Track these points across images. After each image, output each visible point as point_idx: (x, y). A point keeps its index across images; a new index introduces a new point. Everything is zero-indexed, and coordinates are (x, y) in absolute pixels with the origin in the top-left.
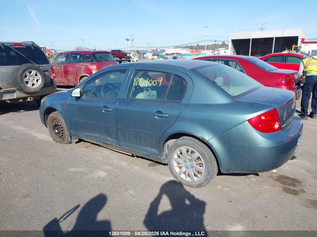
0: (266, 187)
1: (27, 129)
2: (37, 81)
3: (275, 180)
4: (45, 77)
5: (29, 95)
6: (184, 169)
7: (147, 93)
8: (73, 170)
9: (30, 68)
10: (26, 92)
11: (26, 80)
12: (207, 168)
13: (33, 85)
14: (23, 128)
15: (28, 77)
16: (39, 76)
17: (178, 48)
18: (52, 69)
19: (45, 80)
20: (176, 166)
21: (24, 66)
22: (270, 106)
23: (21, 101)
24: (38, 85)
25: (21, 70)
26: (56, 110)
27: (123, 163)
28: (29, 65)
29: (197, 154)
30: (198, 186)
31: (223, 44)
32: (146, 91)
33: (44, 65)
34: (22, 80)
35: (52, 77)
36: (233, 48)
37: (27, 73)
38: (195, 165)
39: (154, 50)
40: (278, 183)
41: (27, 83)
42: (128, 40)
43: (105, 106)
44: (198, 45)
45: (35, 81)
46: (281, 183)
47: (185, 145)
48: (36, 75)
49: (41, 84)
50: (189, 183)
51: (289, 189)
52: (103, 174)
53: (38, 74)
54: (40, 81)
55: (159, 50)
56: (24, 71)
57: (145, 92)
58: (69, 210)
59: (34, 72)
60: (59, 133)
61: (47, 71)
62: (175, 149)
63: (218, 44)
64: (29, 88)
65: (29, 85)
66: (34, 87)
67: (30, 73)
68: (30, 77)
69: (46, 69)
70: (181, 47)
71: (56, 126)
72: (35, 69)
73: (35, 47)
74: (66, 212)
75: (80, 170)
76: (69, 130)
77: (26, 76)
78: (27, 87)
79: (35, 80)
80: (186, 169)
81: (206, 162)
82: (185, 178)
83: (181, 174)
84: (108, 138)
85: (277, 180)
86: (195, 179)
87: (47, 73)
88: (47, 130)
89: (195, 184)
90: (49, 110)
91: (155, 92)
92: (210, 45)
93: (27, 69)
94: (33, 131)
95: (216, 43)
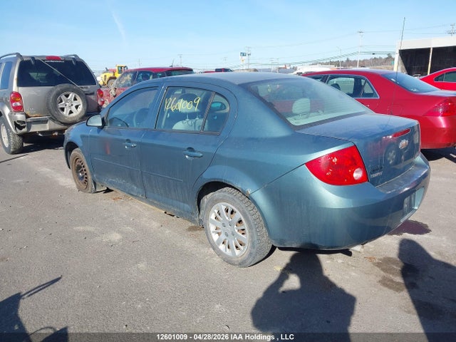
0: (353, 274)
1: (53, 171)
2: (77, 107)
3: (374, 264)
4: (87, 102)
5: (66, 127)
6: (223, 237)
7: (190, 122)
8: (81, 228)
9: (67, 90)
10: (62, 123)
11: (60, 105)
12: (252, 237)
13: (71, 112)
14: (48, 170)
15: (63, 102)
16: (80, 101)
17: (316, 64)
18: (100, 92)
19: (88, 106)
20: (213, 232)
21: (59, 88)
22: (346, 141)
23: (56, 134)
24: (78, 113)
25: (54, 93)
26: (77, 147)
27: (154, 223)
28: (66, 85)
29: (238, 215)
30: (240, 264)
31: (387, 58)
32: (190, 118)
33: (89, 87)
34: (56, 106)
35: (99, 103)
36: (401, 62)
37: (63, 97)
38: (236, 231)
39: (280, 68)
40: (377, 269)
41: (63, 109)
42: (243, 54)
43: (127, 140)
44: (348, 60)
45: (73, 108)
46: (383, 270)
47: (223, 200)
48: (75, 99)
49: (81, 112)
50: (229, 259)
51: (392, 281)
52: (116, 237)
53: (78, 98)
54: (81, 108)
55: (288, 68)
56: (58, 94)
57: (188, 120)
58: (42, 284)
59: (72, 95)
60: (83, 177)
61: (92, 94)
62: (212, 206)
63: (380, 58)
64: (64, 117)
65: (66, 113)
66: (72, 115)
67: (67, 96)
68: (66, 101)
69: (92, 91)
70: (322, 64)
71: (79, 169)
72: (73, 91)
73: (77, 62)
74: (38, 285)
75: (89, 228)
76: (92, 175)
77: (61, 101)
78: (63, 116)
79: (74, 106)
80: (226, 237)
81: (250, 228)
82: (224, 251)
83: (219, 244)
84: (133, 186)
85: (378, 265)
86: (237, 252)
87: (92, 97)
88: (70, 172)
89: (238, 261)
90: (71, 147)
91: (199, 121)
92: (367, 60)
93: (62, 92)
94: (59, 175)
95: (377, 56)
